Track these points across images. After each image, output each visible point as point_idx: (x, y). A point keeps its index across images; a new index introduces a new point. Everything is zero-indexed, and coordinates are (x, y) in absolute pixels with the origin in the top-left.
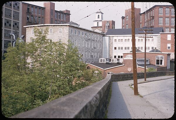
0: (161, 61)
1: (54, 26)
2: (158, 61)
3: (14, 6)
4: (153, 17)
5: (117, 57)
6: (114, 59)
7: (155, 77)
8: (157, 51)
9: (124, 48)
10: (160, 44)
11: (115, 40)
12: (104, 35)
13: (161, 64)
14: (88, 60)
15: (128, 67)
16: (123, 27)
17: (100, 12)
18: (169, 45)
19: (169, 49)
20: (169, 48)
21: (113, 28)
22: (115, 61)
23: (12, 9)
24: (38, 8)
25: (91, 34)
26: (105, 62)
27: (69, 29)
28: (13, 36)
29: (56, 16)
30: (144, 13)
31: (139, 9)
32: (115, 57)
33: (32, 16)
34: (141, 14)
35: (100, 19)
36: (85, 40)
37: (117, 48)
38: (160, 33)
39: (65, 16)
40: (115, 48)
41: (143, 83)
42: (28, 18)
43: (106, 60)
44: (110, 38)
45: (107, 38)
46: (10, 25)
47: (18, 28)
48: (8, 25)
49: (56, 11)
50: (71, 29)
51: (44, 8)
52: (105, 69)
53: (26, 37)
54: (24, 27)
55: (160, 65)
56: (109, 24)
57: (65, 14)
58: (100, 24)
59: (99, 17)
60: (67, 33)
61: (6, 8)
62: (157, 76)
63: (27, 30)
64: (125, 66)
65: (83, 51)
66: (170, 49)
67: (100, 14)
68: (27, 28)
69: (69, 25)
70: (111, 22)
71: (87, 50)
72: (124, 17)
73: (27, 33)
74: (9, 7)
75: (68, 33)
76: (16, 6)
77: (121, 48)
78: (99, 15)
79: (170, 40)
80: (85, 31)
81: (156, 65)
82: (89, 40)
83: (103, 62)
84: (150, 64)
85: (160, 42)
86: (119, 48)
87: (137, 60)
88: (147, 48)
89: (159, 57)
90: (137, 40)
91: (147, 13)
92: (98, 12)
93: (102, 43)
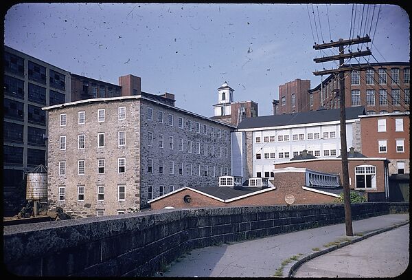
0: (369, 178)
1: (108, 102)
2: (360, 178)
4: (338, 92)
5: (263, 176)
6: (255, 179)
7: (365, 218)
8: (357, 154)
9: (277, 156)
10: (359, 141)
11: (258, 139)
12: (233, 130)
13: (369, 185)
14: (194, 182)
17: (227, 87)
18: (383, 143)
19: (382, 152)
20: (383, 149)
21: (254, 116)
22: (258, 183)
23: (48, 87)
24: (107, 86)
25: (202, 124)
26: (233, 186)
27: (141, 107)
31: (308, 82)
32: (259, 175)
34: (311, 92)
35: (227, 100)
36: (185, 138)
37: (263, 156)
38: (359, 117)
40: (259, 157)
43: (235, 180)
44: (246, 135)
45: (239, 135)
46: (42, 119)
48: (36, 117)
50: (147, 107)
51: (120, 88)
52: (227, 201)
53: (50, 133)
55: (366, 188)
56: (244, 110)
57: (165, 100)
58: (228, 111)
59: (224, 98)
60: (136, 118)
61: (32, 82)
62: (370, 216)
63: (50, 117)
64: (278, 190)
65: (181, 160)
66: (386, 152)
67: (227, 92)
68: (49, 113)
69: (140, 96)
70: (250, 105)
71: (193, 159)
72: (278, 102)
73: (50, 123)
75: (139, 118)
76: (57, 82)
77: (270, 155)
78: (224, 93)
79: (385, 131)
80: (187, 116)
81: (356, 188)
82: (198, 137)
83: (227, 185)
84: (342, 187)
85: (360, 137)
86: (267, 156)
87: (310, 174)
88: (330, 154)
89: (364, 168)
90: (306, 137)
91: (323, 87)
92: (222, 88)
93: (229, 145)
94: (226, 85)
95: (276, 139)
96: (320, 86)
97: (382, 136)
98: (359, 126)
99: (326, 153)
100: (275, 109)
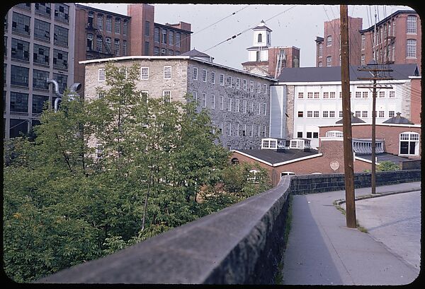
0: (413, 145)
1: (152, 60)
2: (404, 145)
3: (56, 14)
4: (393, 39)
5: (305, 136)
6: (297, 140)
7: (395, 183)
8: (402, 120)
9: (321, 114)
10: (409, 103)
11: (301, 95)
12: (273, 83)
13: (412, 152)
14: (233, 142)
15: (331, 159)
16: (318, 62)
17: (264, 27)
22: (301, 145)
23: (53, 22)
24: (114, 17)
25: (241, 79)
26: (276, 148)
27: (188, 68)
28: (54, 84)
29: (157, 37)
30: (371, 29)
31: (360, 20)
32: (300, 135)
33: (99, 37)
34: (362, 32)
35: (264, 43)
36: (226, 96)
37: (305, 114)
38: (410, 77)
39: (178, 36)
40: (300, 115)
41: (369, 198)
42: (89, 42)
43: (278, 142)
44: (287, 90)
45: (280, 90)
46: (47, 59)
47: (66, 65)
48: (41, 58)
49: (157, 26)
50: (193, 67)
51: (129, 18)
52: (275, 165)
53: (86, 88)
54: (80, 62)
55: (409, 155)
56: (284, 57)
57: (179, 31)
58: (265, 56)
59: (260, 40)
60: (182, 78)
61: (38, 18)
62: (401, 182)
63: (87, 71)
64: (324, 156)
65: (222, 120)
67: (264, 33)
68: (86, 67)
69: (188, 57)
70: (291, 51)
71: (232, 119)
72: (322, 40)
73: (86, 78)
74: (44, 17)
75: (186, 78)
76: (61, 15)
77: (313, 113)
78: (260, 35)
80: (228, 73)
81: (400, 155)
82: (237, 94)
83: (269, 148)
84: (385, 153)
85: (409, 99)
86: (310, 114)
88: (378, 115)
89: (408, 135)
92: (258, 28)
93: (267, 100)
94: (262, 25)
95: (321, 95)
96: (373, 27)
98: (409, 87)
100: (318, 49)
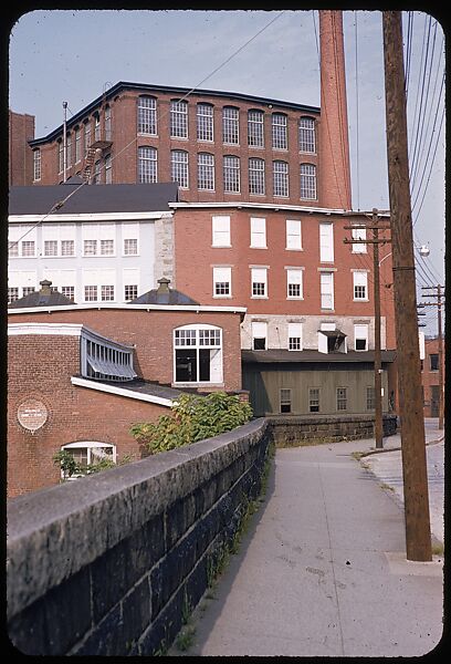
0: (205, 354)
2: (185, 357)
4: (107, 147)
8: (175, 297)
10: (171, 267)
13: (205, 376)
15: (21, 393)
18: (222, 275)
19: (220, 296)
20: (222, 289)
30: (56, 137)
31: (30, 120)
34: (35, 145)
38: (171, 205)
55: (198, 384)
79: (228, 244)
81: (176, 384)
84: (139, 380)
85: (171, 257)
87: (89, 342)
88: (99, 296)
89: (194, 332)
90: (39, 248)
91: (68, 135)
96: (59, 132)
97: (221, 256)
98: (170, 228)
99: (90, 293)
